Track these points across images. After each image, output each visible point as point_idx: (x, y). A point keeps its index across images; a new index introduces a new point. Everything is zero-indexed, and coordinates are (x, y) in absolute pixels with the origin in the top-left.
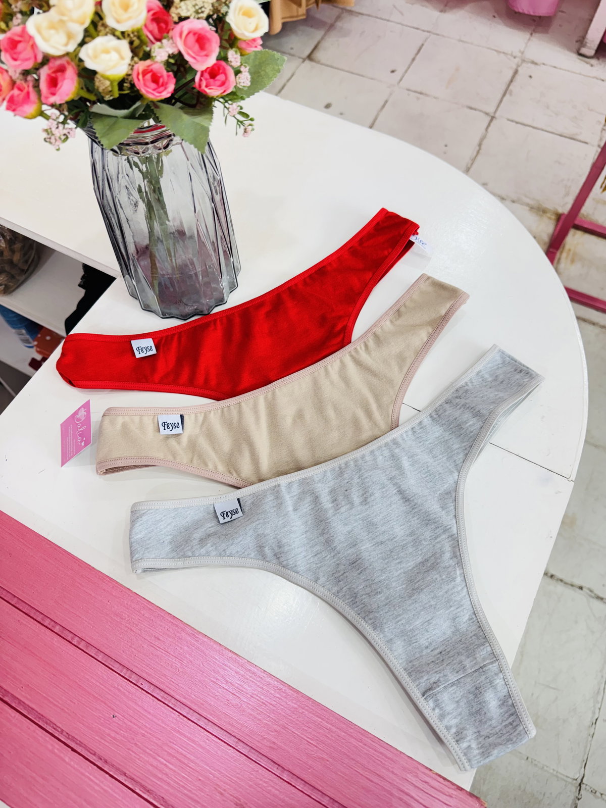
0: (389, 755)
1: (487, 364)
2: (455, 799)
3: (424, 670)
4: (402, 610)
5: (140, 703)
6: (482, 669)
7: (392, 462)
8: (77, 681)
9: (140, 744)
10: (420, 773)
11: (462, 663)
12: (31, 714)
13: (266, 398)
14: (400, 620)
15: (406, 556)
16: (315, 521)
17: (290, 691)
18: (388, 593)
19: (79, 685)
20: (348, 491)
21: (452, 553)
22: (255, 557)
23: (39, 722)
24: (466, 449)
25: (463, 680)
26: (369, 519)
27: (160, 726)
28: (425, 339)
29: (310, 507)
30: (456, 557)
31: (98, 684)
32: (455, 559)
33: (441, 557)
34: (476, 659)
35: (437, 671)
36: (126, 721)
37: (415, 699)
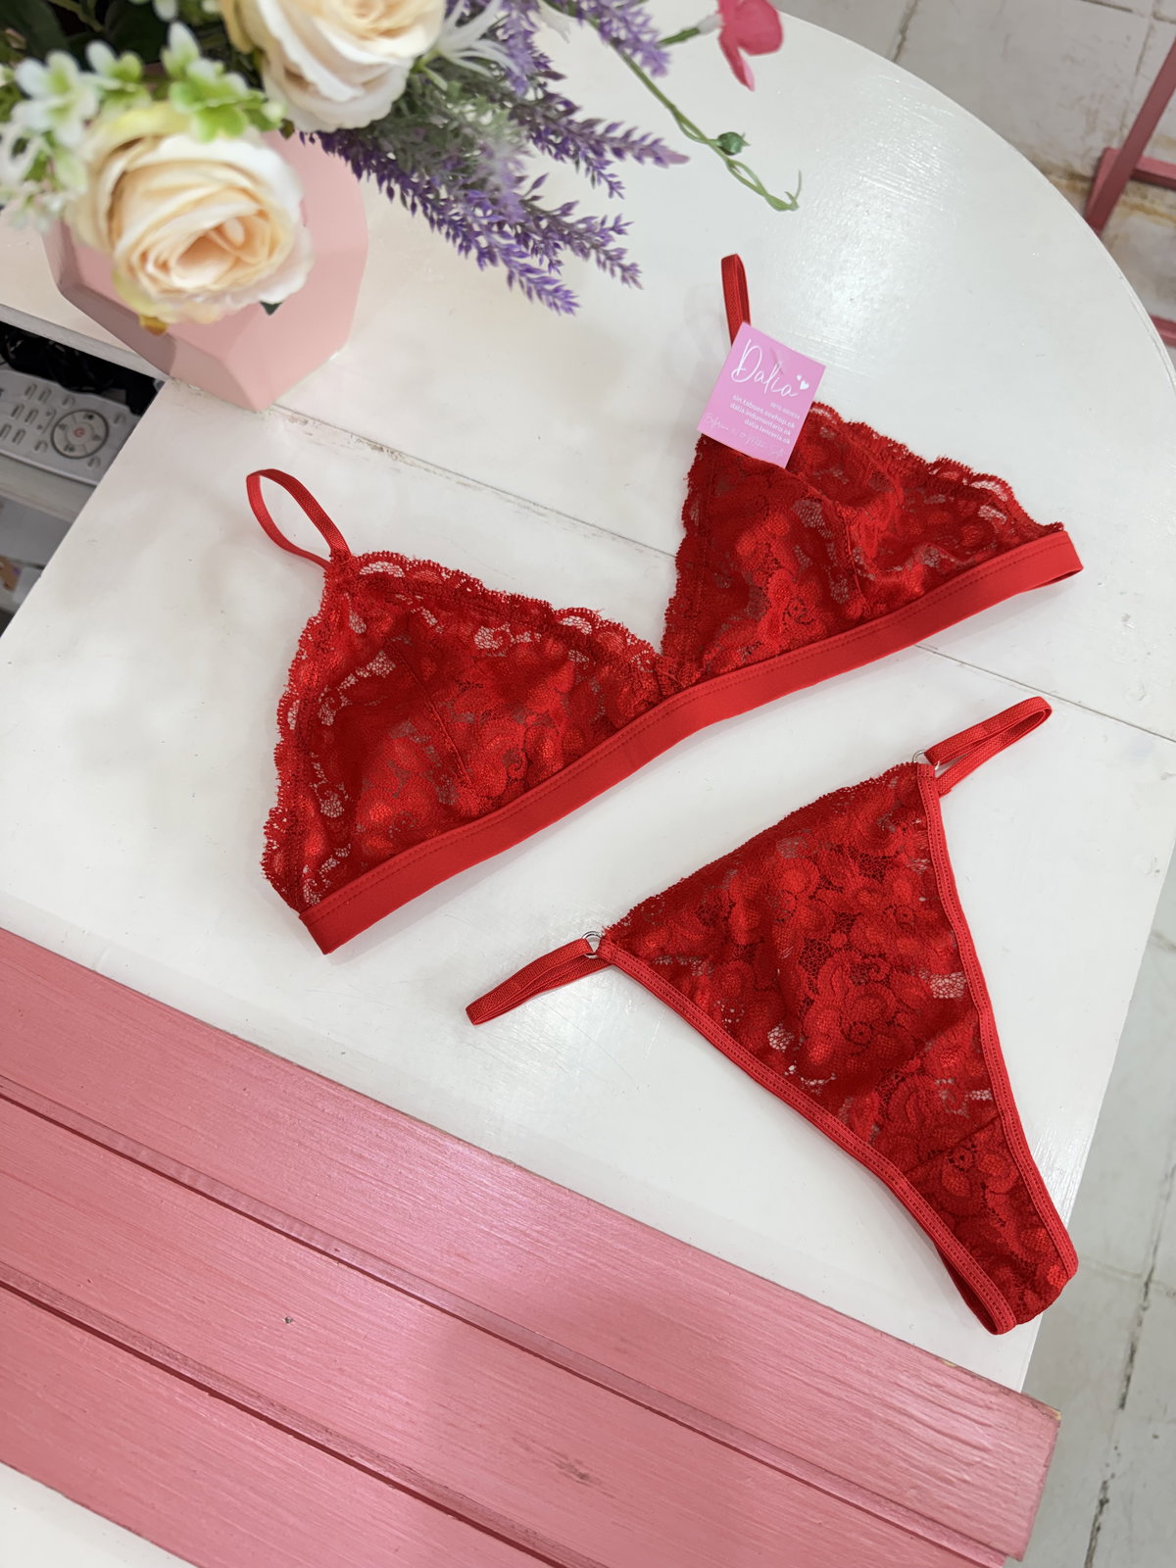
0: (859, 1342)
2: (997, 1413)
5: (338, 1290)
8: (202, 1258)
9: (349, 1370)
10: (924, 1369)
12: (116, 1330)
17: (646, 1236)
19: (206, 1264)
23: (134, 1344)
27: (387, 1330)
31: (246, 1259)
36: (314, 1327)
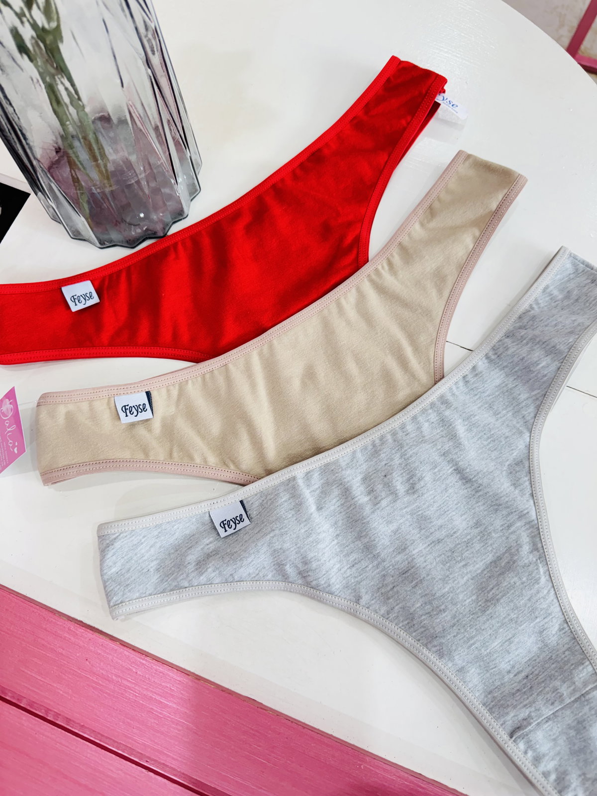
1: (556, 276)
3: (509, 703)
4: (475, 631)
6: (584, 697)
7: (442, 429)
11: (558, 691)
13: (261, 354)
14: (473, 644)
15: (472, 555)
16: (348, 521)
18: (455, 609)
20: (388, 477)
21: (532, 544)
22: (274, 579)
24: (537, 399)
25: (560, 713)
26: (420, 513)
28: (471, 246)
29: (339, 504)
30: (537, 549)
32: (535, 552)
33: (518, 552)
34: (574, 683)
35: (526, 705)
37: (502, 743)
